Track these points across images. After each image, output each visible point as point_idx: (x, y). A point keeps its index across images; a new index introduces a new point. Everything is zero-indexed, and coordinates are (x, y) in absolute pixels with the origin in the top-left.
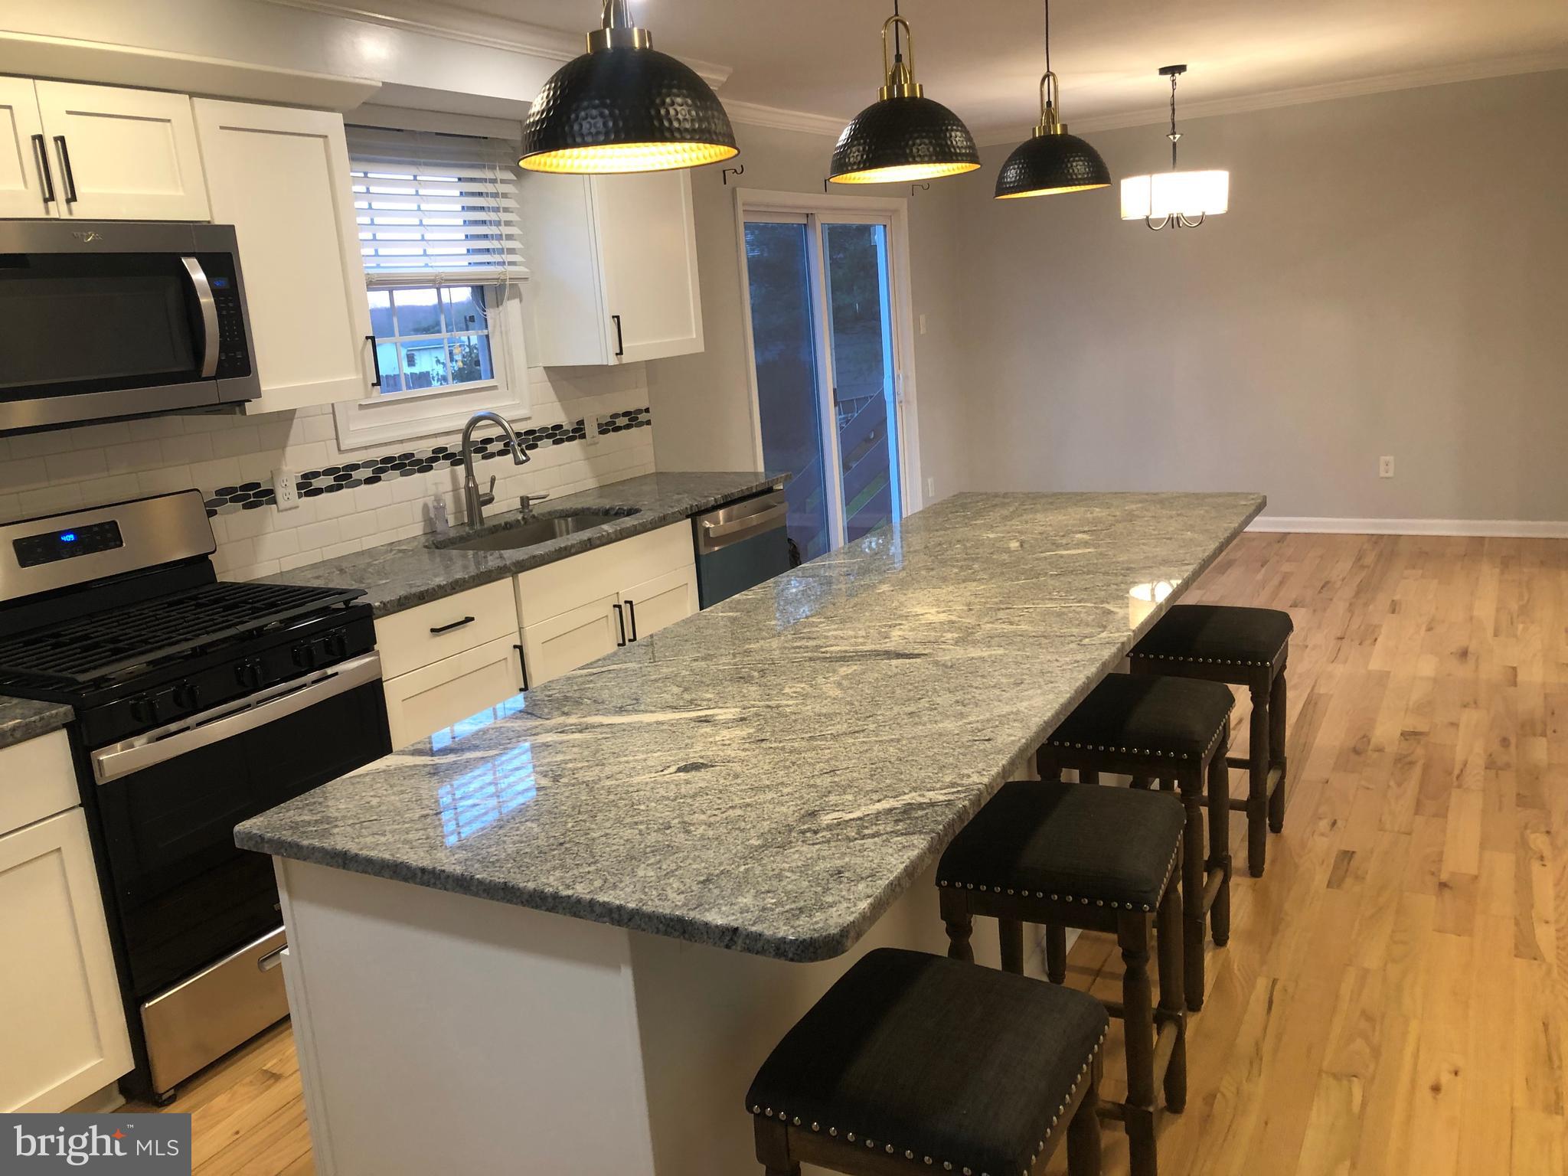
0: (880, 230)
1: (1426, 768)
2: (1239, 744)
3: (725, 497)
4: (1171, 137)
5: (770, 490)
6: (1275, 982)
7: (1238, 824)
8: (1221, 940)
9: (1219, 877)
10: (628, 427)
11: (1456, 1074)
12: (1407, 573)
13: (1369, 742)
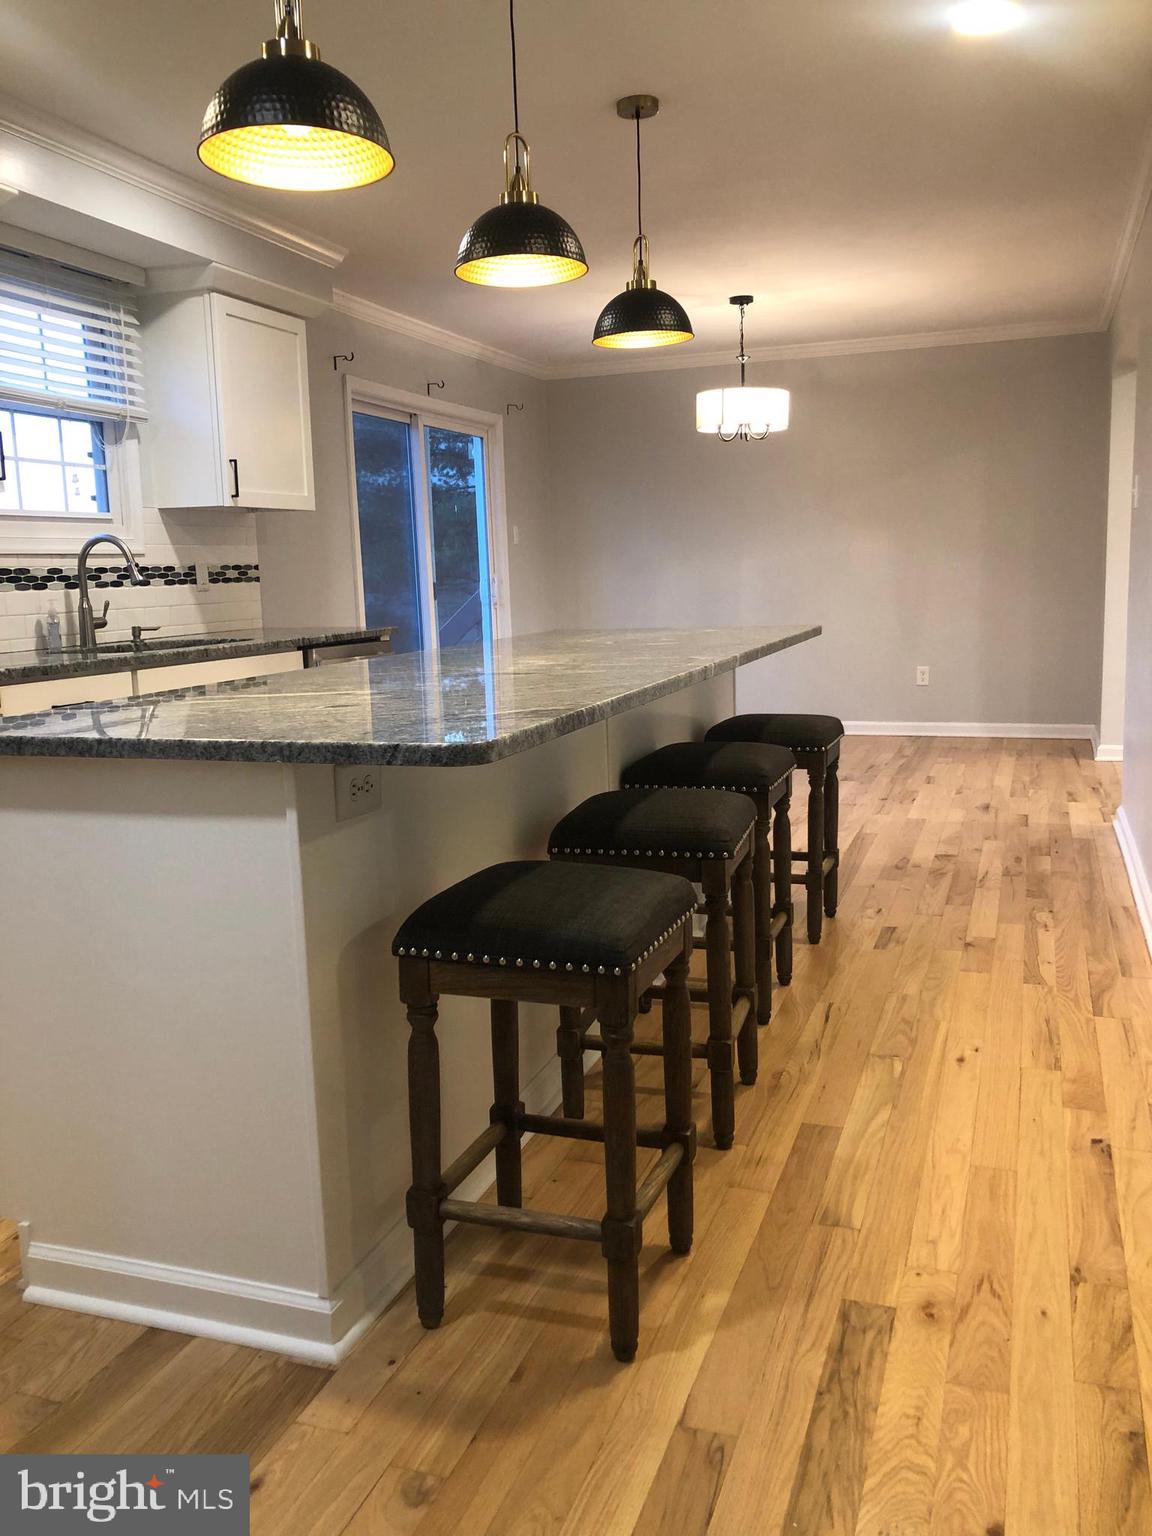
0: (477, 441)
1: (956, 876)
2: (799, 840)
3: (335, 636)
4: (740, 358)
5: (377, 639)
6: (830, 1006)
7: (799, 894)
8: (785, 980)
9: (783, 919)
10: (237, 580)
11: (977, 1050)
12: (940, 760)
13: (909, 861)
